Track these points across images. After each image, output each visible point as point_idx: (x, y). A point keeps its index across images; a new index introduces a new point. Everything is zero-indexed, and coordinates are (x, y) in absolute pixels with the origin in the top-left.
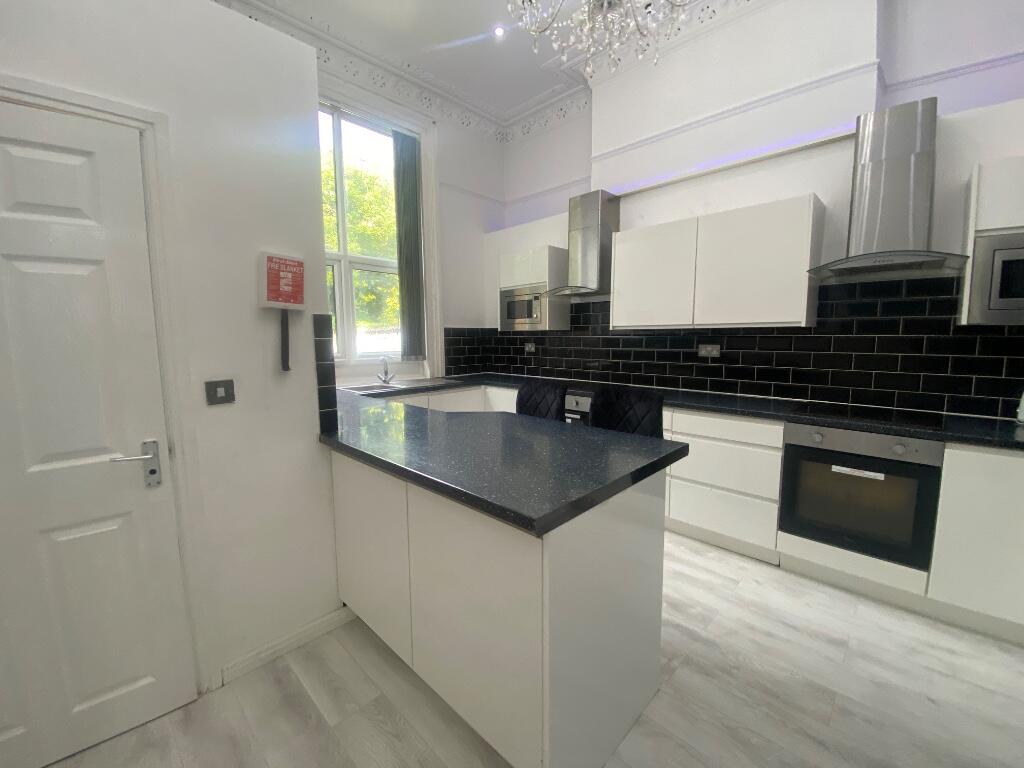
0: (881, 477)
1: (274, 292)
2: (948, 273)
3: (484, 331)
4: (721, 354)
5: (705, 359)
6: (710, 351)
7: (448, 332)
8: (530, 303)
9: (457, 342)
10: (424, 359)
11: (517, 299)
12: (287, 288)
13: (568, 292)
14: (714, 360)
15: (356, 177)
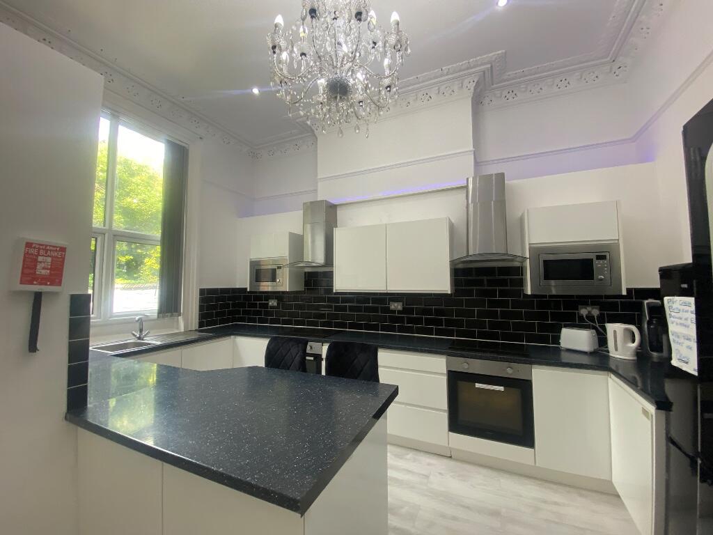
0: (502, 388)
1: (29, 275)
2: (517, 264)
3: (234, 290)
4: (403, 308)
5: (394, 312)
6: (396, 306)
7: (202, 292)
8: (274, 271)
9: (210, 299)
10: (180, 315)
11: (263, 267)
12: (44, 272)
13: (302, 265)
14: (399, 312)
15: (126, 164)
